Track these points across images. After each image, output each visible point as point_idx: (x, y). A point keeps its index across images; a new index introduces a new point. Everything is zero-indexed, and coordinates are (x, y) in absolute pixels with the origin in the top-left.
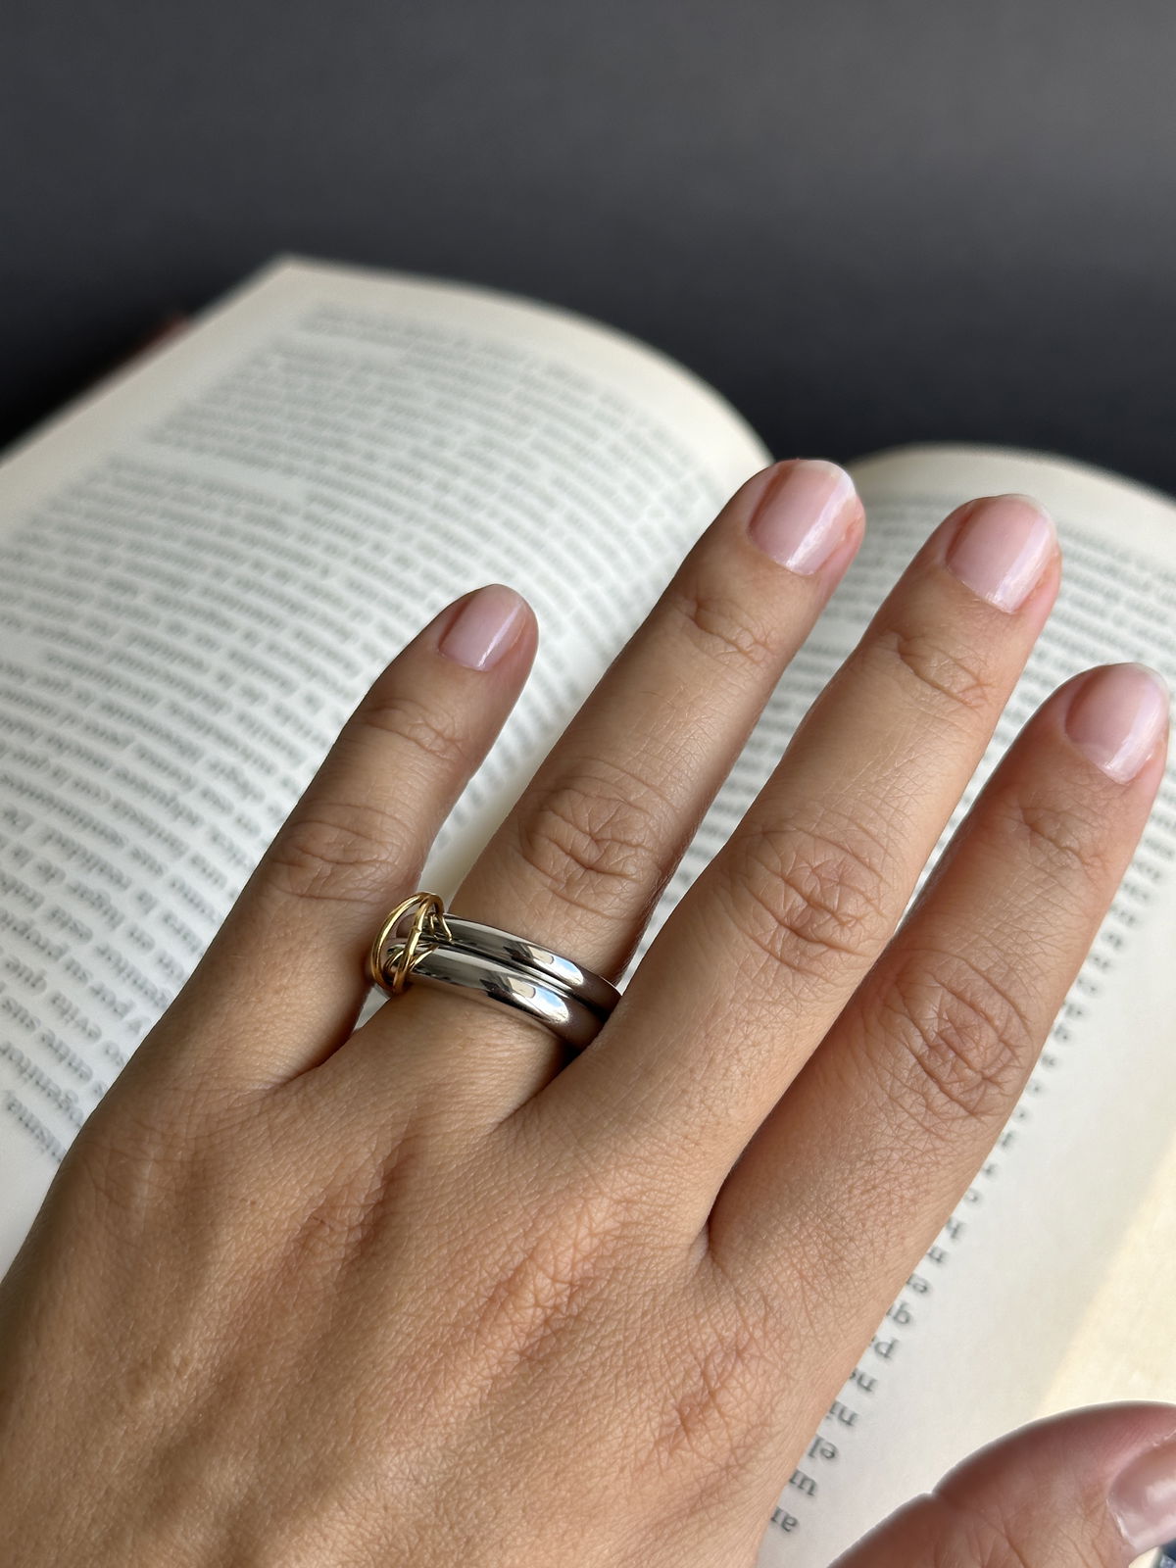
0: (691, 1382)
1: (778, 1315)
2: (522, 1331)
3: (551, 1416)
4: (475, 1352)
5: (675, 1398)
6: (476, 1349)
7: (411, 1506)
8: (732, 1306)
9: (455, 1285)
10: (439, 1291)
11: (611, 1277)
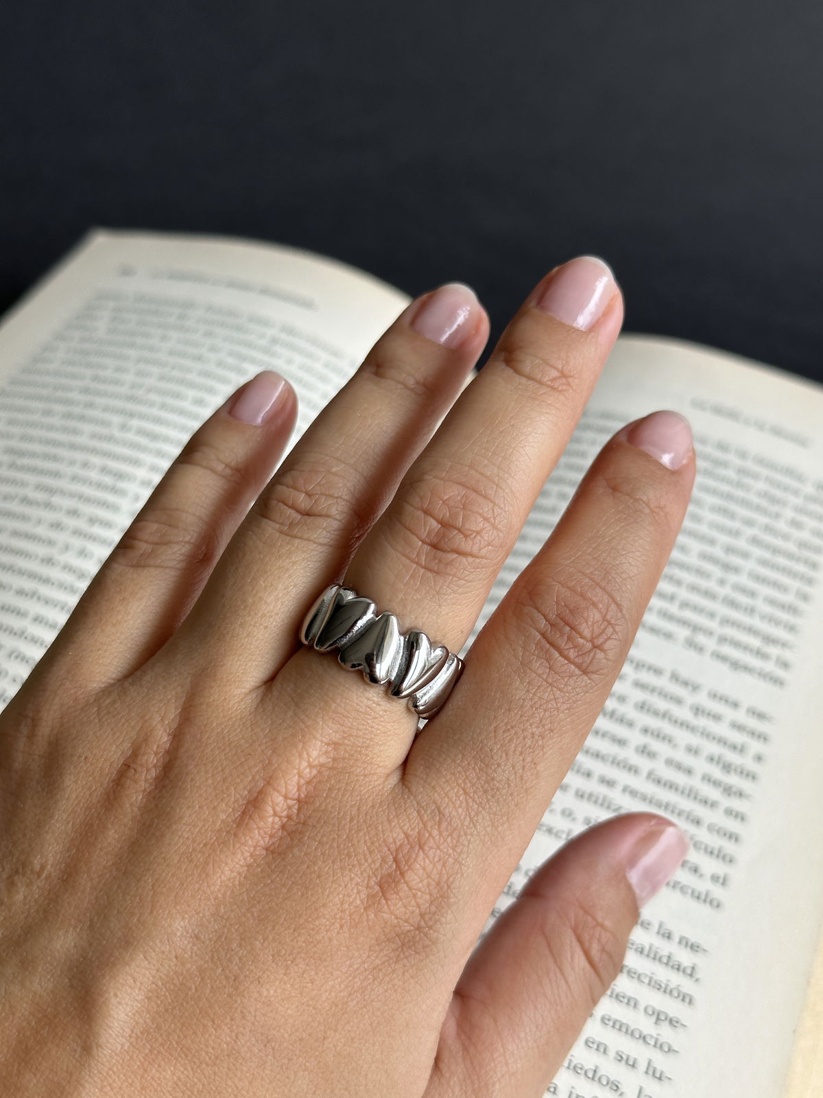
0: (386, 865)
1: (448, 821)
2: (265, 833)
3: (288, 891)
4: (234, 848)
5: (376, 877)
6: (234, 845)
7: (194, 955)
8: (415, 814)
9: (218, 804)
10: (207, 808)
11: (327, 794)
